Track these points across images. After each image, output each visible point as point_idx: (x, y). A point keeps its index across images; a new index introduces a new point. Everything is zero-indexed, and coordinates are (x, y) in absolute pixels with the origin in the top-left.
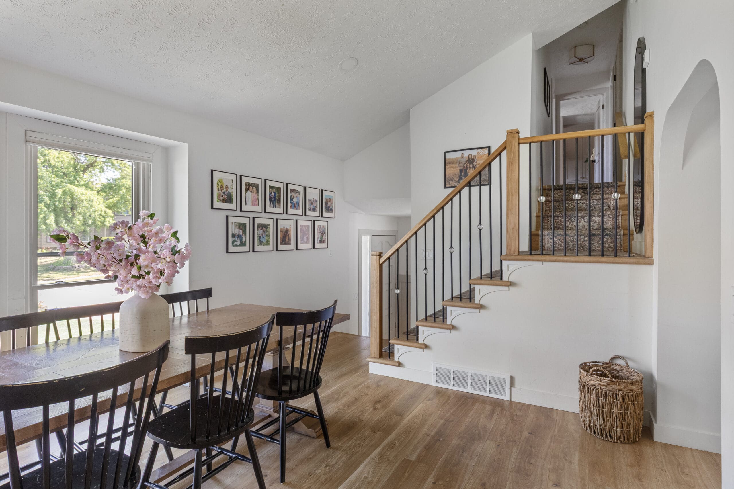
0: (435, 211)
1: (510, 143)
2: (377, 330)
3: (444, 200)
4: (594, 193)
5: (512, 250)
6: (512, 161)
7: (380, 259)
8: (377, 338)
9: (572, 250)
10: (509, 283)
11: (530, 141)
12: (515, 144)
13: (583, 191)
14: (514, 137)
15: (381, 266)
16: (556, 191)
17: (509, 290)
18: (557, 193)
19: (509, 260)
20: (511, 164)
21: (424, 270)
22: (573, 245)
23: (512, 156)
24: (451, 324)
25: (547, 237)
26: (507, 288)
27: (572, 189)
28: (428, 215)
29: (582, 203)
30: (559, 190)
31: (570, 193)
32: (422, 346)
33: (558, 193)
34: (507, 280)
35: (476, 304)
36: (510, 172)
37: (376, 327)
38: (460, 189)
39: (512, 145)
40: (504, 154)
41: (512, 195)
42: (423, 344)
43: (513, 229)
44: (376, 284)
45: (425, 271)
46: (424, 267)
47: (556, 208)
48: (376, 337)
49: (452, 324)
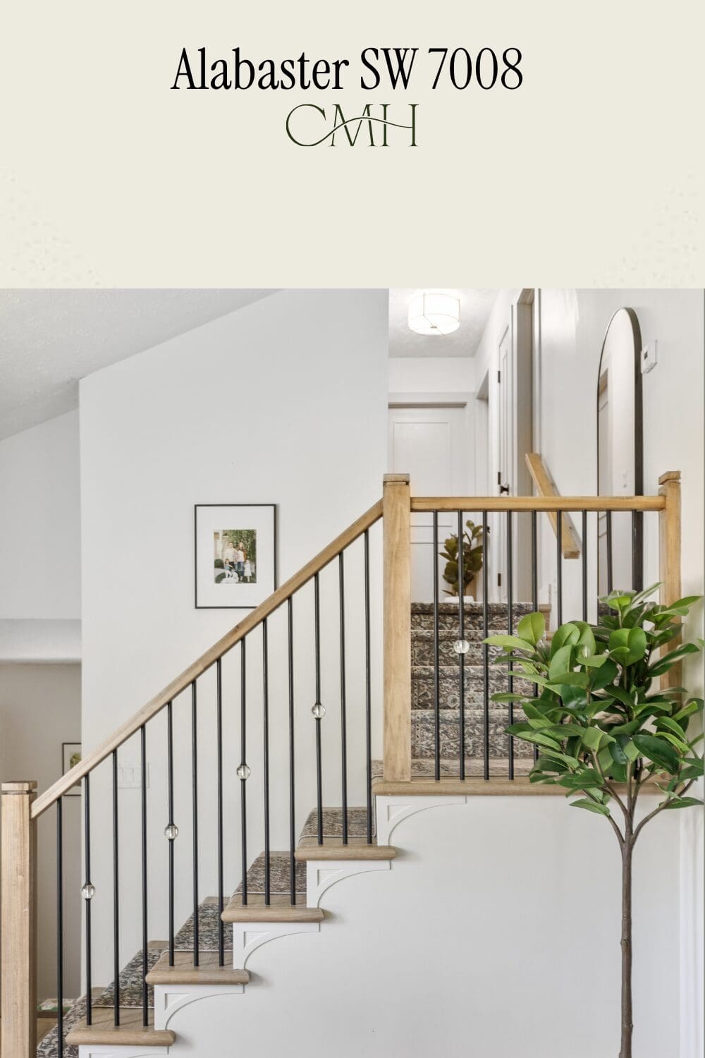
0: (200, 668)
1: (392, 507)
2: (22, 1012)
3: (223, 640)
4: (492, 625)
5: (399, 769)
6: (396, 553)
7: (31, 802)
8: (23, 1032)
9: (472, 755)
10: (393, 852)
11: (436, 506)
12: (404, 510)
13: (472, 619)
14: (400, 493)
15: (33, 822)
16: (416, 617)
17: (390, 869)
18: (418, 621)
19: (393, 794)
20: (394, 559)
21: (168, 828)
22: (474, 743)
23: (397, 539)
24: (245, 969)
25: (421, 725)
26: (386, 864)
27: (450, 615)
28: (179, 679)
29: (477, 648)
30: (423, 614)
31: (445, 623)
32: (164, 1039)
33: (421, 620)
34: (386, 844)
35: (311, 910)
36: (392, 578)
37: (19, 1002)
38: (265, 613)
39: (396, 512)
40: (377, 530)
41: (398, 635)
42: (166, 1032)
43: (400, 717)
44: (20, 877)
45: (170, 834)
46: (167, 822)
47: (424, 656)
48: (19, 1031)
49: (247, 968)
